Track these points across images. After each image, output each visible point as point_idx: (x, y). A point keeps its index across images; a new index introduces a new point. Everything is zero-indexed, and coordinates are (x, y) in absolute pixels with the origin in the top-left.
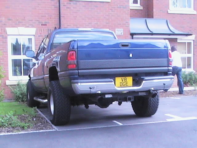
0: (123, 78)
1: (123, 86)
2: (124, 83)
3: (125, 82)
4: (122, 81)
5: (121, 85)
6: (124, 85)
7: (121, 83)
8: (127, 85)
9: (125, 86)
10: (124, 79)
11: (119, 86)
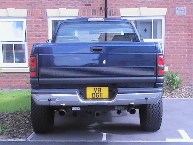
0: (96, 88)
1: (96, 98)
2: (97, 94)
3: (99, 93)
4: (96, 92)
5: (94, 96)
6: (98, 96)
7: (94, 94)
8: (101, 96)
9: (99, 98)
10: (97, 90)
11: (92, 98)
